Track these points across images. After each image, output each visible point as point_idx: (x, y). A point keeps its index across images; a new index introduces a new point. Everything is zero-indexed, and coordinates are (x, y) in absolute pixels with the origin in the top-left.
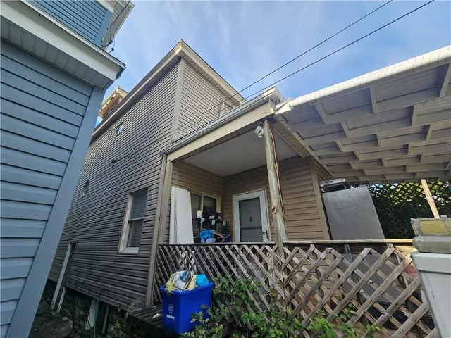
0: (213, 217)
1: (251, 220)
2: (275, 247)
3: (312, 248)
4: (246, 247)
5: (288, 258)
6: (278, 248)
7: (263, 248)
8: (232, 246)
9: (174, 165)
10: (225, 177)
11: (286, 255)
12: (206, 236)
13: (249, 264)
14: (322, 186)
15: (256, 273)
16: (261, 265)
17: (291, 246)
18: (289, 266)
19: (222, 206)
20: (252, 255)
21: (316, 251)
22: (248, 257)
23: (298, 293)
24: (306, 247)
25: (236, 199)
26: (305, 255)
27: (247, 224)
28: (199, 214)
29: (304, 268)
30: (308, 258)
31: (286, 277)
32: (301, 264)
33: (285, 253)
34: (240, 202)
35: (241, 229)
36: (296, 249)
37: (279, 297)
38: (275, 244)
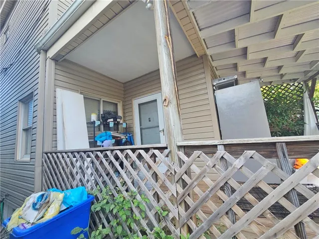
0: (112, 120)
1: (150, 121)
2: (166, 151)
3: (221, 151)
4: (130, 152)
5: (184, 167)
6: (170, 152)
7: (150, 152)
8: (115, 152)
9: (56, 64)
10: (125, 83)
11: (181, 162)
12: (103, 138)
13: (134, 173)
14: (215, 84)
15: (142, 184)
16: (149, 175)
17: (188, 150)
18: (185, 177)
19: (124, 110)
20: (137, 162)
21: (227, 156)
22: (133, 165)
23: (197, 214)
24: (210, 149)
25: (136, 103)
26: (209, 161)
27: (146, 124)
28: (94, 117)
29: (207, 180)
30: (214, 166)
31: (181, 190)
32: (202, 175)
33: (180, 159)
34: (139, 105)
35: (141, 129)
36: (196, 153)
37: (171, 216)
38: (166, 148)
